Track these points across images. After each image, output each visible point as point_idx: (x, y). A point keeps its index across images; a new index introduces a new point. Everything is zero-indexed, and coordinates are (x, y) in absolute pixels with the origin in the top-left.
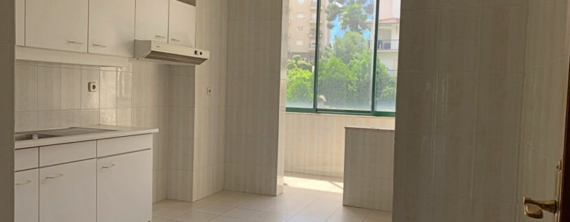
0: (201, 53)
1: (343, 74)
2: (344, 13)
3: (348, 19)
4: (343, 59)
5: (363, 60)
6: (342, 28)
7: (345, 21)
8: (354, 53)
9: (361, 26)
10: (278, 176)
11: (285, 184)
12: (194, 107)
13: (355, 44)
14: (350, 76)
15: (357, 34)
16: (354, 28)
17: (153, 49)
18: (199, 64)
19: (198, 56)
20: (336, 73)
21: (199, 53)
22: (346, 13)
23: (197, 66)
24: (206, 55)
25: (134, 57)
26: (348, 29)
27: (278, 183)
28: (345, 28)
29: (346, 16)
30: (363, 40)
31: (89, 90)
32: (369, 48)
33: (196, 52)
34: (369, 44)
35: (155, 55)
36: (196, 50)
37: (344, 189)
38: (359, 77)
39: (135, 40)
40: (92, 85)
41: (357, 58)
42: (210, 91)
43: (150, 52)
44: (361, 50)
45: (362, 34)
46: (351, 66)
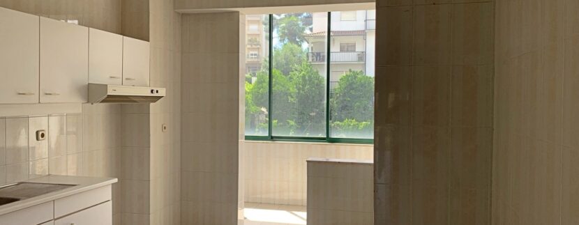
0: (157, 92)
1: (283, 86)
2: (282, 25)
3: (286, 31)
4: (282, 71)
5: (303, 72)
6: (281, 40)
7: (283, 33)
8: (293, 65)
9: (299, 38)
10: (239, 208)
11: (245, 218)
12: (149, 147)
13: (294, 56)
14: (291, 89)
15: (296, 46)
16: (293, 40)
17: (109, 94)
18: (155, 102)
19: (155, 94)
20: (277, 85)
21: (155, 92)
22: (284, 25)
23: (152, 104)
24: (162, 92)
25: (88, 102)
26: (286, 41)
27: (240, 217)
28: (284, 40)
29: (284, 28)
30: (301, 52)
31: (37, 139)
32: (308, 60)
33: (152, 91)
34: (308, 56)
35: (111, 99)
36: (153, 88)
37: (308, 220)
38: (299, 89)
39: (89, 84)
40: (40, 133)
41: (296, 70)
42: (165, 128)
43: (106, 96)
44: (300, 62)
45: (300, 46)
46: (291, 78)
